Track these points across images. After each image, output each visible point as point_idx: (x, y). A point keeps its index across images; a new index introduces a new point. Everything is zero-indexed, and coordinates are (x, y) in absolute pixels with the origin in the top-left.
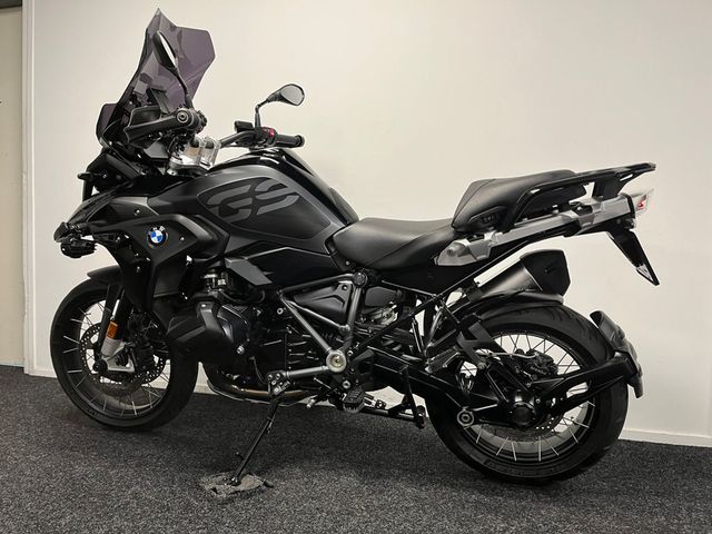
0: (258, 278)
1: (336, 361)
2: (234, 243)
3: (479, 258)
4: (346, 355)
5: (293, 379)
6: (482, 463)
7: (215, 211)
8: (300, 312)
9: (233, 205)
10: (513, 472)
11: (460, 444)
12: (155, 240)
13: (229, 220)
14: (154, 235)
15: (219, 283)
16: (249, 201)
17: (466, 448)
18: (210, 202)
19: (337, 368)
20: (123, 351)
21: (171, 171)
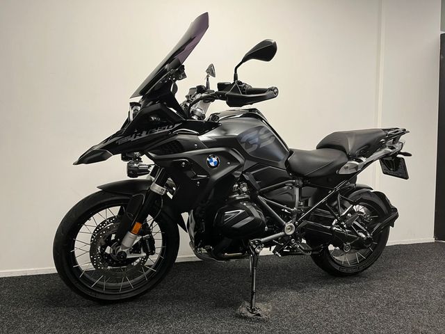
1: (289, 228)
2: (247, 164)
3: (358, 170)
4: (294, 224)
7: (243, 146)
8: (267, 203)
9: (250, 142)
12: (212, 164)
13: (248, 151)
14: (211, 161)
16: (257, 140)
18: (242, 140)
19: (290, 233)
20: (137, 243)
21: (195, 117)
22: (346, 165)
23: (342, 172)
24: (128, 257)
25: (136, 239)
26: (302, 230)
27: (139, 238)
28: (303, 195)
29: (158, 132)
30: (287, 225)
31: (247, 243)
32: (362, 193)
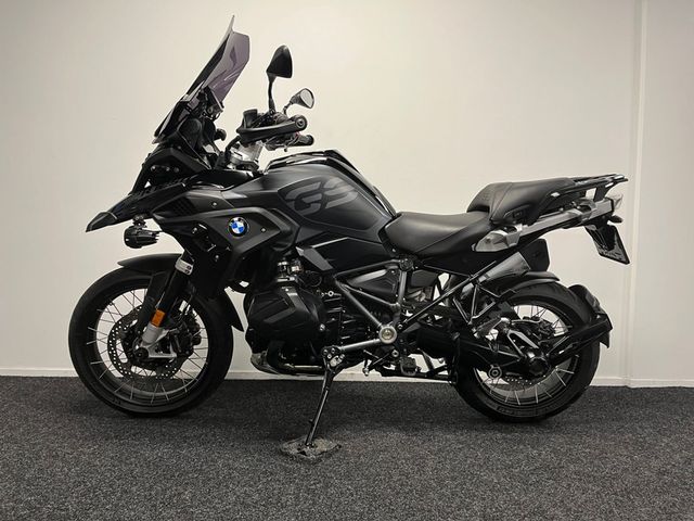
0: (323, 264)
1: (387, 333)
2: (305, 234)
3: (511, 245)
4: (396, 328)
5: (347, 352)
6: (495, 409)
7: (292, 205)
8: (352, 293)
9: (306, 200)
10: (519, 414)
11: (479, 396)
12: (236, 231)
13: (302, 213)
14: (236, 226)
15: (294, 269)
16: (319, 196)
17: (484, 400)
18: (288, 197)
19: (388, 340)
20: (164, 338)
21: (230, 166)
22: (488, 237)
23: (481, 247)
24: (150, 356)
25: (160, 333)
26: (411, 337)
27: (165, 333)
28: (413, 283)
29: (168, 186)
30: (383, 328)
31: (319, 351)
32: (535, 285)
